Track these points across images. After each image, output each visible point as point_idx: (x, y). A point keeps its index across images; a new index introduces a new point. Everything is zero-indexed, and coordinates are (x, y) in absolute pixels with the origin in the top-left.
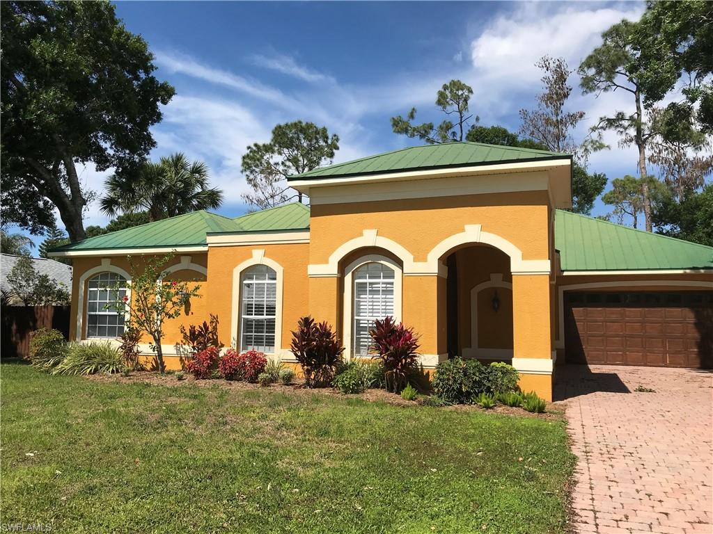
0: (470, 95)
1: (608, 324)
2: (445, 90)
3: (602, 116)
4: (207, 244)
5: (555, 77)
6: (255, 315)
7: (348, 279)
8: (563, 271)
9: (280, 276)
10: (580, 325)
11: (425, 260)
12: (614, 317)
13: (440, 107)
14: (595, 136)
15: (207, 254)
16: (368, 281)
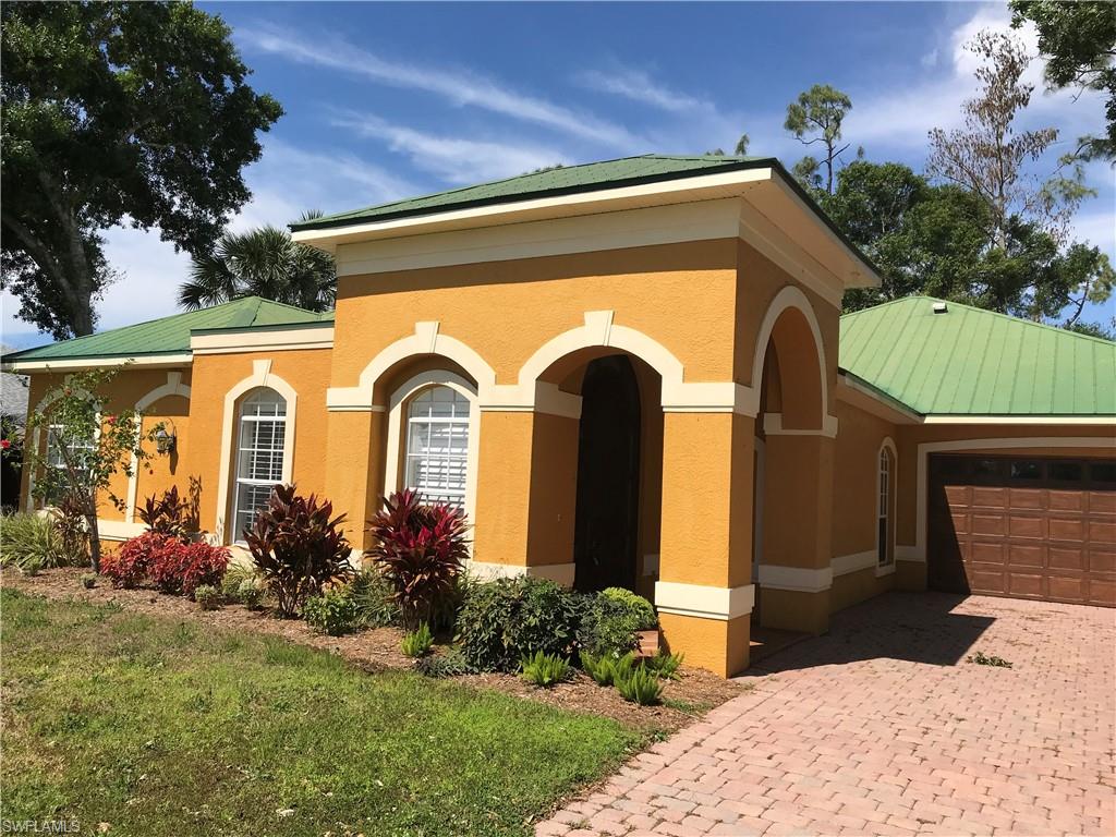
0: (846, 111)
1: (1012, 518)
2: (803, 104)
3: (1084, 135)
4: (191, 351)
5: (1001, 67)
6: (257, 477)
7: (395, 415)
8: (924, 415)
9: (291, 408)
10: (958, 519)
11: (514, 380)
12: (1027, 506)
13: (792, 132)
14: (1068, 173)
15: (191, 369)
16: (429, 419)
